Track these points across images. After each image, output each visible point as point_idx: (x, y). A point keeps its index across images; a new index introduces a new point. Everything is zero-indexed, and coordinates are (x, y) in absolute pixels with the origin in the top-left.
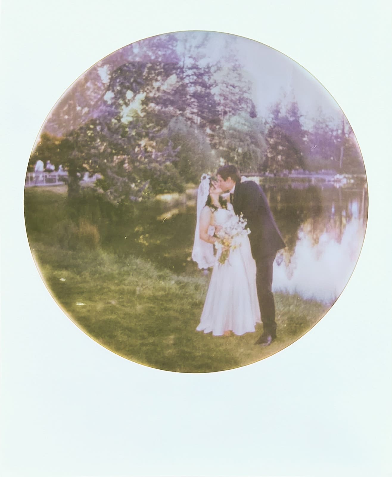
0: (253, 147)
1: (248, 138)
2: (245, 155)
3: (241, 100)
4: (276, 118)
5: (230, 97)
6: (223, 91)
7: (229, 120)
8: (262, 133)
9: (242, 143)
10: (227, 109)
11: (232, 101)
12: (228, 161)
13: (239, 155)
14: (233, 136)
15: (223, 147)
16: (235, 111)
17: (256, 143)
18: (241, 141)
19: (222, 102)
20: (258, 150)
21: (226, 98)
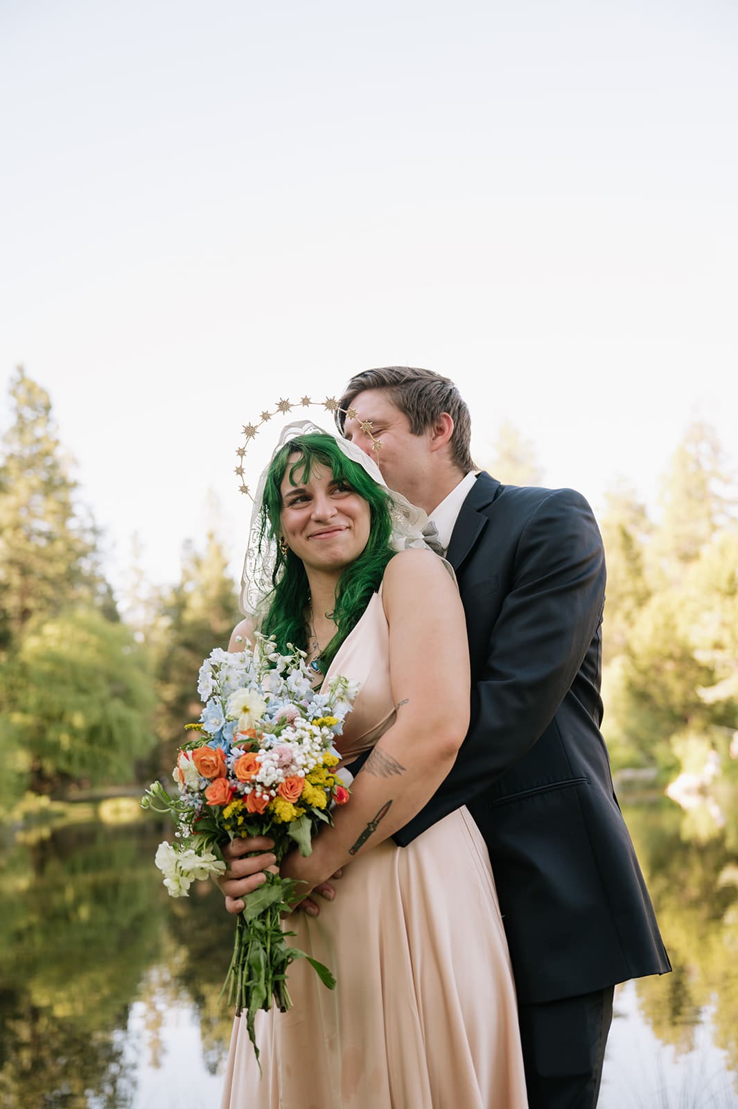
0: (117, 708)
1: (101, 681)
2: (92, 733)
3: (73, 576)
4: (178, 626)
5: (38, 565)
6: (19, 550)
7: (38, 632)
8: (141, 665)
9: (83, 699)
10: (31, 603)
11: (45, 578)
12: (38, 757)
13: (74, 733)
14: (51, 680)
15: (24, 711)
16: (55, 608)
17: (126, 695)
18: (81, 690)
19: (16, 581)
20: (134, 716)
21: (25, 571)
